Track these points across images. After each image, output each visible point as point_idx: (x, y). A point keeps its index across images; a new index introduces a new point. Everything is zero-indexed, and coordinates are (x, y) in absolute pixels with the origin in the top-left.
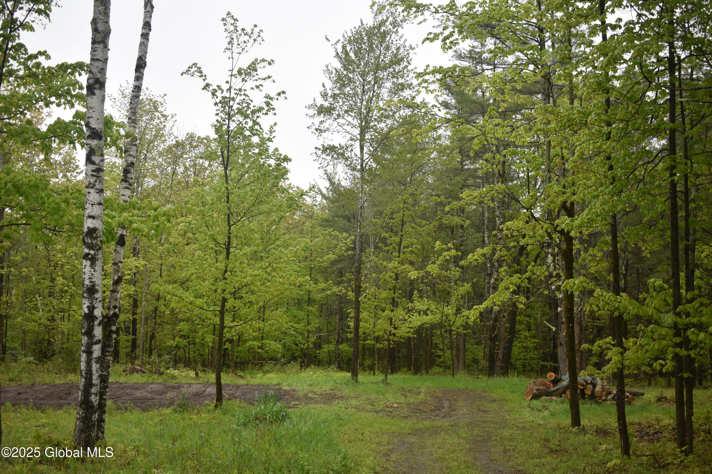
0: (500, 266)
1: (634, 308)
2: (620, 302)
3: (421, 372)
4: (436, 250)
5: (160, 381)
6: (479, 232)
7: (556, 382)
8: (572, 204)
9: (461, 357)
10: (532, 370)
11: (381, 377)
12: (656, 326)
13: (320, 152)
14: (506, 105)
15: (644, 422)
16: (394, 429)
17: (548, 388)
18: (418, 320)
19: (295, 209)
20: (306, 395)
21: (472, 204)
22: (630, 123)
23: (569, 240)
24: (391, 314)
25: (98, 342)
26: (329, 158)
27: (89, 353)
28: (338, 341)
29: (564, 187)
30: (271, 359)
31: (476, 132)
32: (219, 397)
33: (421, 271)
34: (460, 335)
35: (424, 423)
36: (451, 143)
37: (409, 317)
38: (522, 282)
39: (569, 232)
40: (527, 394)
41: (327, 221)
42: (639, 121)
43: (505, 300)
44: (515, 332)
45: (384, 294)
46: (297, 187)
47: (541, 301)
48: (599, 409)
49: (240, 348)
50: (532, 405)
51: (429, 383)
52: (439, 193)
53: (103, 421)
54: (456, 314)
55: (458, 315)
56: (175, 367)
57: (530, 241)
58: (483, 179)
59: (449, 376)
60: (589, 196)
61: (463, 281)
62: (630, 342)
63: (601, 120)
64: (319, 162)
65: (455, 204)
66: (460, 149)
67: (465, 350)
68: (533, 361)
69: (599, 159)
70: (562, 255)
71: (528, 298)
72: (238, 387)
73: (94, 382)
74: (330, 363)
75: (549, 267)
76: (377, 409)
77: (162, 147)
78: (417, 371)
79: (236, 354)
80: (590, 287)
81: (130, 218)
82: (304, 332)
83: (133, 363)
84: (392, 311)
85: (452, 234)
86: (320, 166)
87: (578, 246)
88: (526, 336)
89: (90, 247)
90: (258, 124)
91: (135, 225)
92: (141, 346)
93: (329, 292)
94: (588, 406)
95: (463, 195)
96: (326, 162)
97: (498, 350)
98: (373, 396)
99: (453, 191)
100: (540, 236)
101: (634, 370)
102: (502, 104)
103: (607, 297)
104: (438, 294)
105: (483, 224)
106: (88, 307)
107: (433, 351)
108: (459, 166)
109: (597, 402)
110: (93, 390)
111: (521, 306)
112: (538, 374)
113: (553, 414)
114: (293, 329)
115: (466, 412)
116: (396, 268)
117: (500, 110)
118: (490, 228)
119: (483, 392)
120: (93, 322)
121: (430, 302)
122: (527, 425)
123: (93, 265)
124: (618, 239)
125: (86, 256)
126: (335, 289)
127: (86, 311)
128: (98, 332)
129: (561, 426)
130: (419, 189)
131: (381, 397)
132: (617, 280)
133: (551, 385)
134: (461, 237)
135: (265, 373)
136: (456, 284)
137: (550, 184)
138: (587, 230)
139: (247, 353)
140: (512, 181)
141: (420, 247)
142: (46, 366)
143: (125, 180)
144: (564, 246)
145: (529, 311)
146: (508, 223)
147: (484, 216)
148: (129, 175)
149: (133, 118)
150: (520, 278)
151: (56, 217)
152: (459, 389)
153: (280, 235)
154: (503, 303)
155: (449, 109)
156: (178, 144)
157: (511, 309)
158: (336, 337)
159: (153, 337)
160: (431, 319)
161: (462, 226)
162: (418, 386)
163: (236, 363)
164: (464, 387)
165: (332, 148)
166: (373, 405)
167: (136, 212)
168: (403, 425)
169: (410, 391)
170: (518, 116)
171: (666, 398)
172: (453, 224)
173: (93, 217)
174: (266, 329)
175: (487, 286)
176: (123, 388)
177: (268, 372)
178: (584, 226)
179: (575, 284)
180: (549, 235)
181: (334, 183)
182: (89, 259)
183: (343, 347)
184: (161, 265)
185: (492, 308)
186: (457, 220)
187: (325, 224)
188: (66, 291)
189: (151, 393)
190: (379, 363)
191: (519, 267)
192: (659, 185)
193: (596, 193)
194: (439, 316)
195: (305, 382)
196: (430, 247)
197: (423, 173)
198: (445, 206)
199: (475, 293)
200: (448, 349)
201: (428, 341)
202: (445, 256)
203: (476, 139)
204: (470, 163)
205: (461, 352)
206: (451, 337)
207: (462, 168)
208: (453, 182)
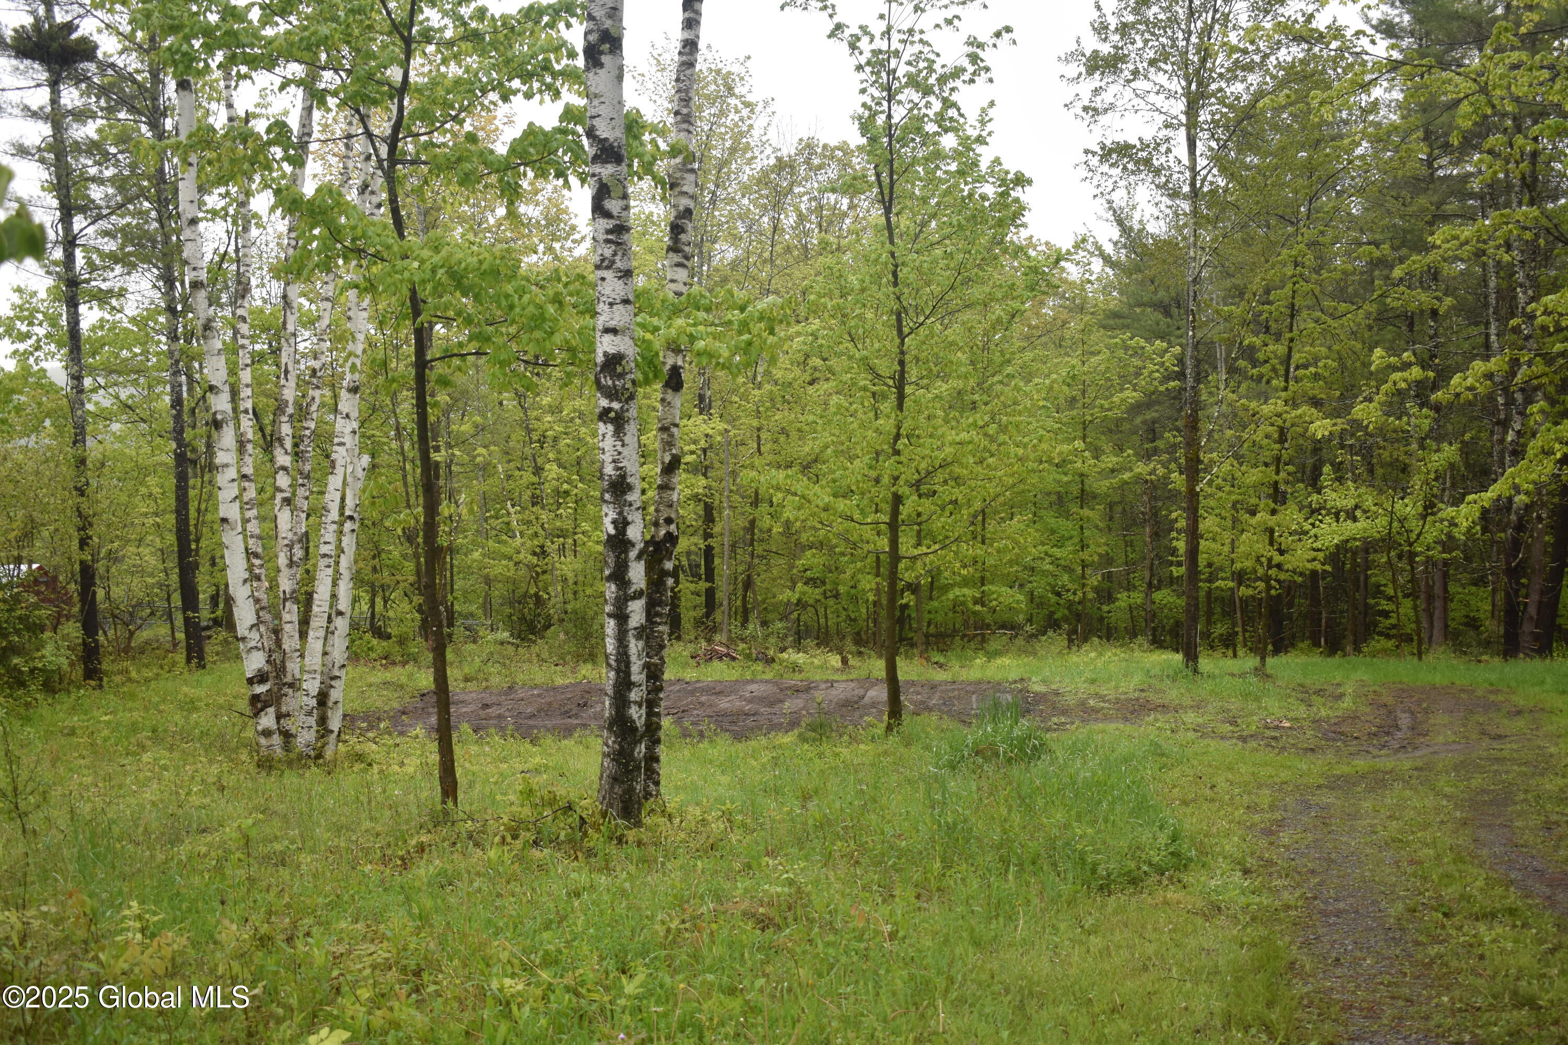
0: (1530, 401)
3: (1343, 650)
4: (1373, 368)
5: (769, 676)
6: (1477, 324)
9: (1437, 613)
11: (1252, 662)
13: (1095, 161)
14: (1536, 18)
16: (1284, 775)
18: (1334, 532)
19: (1044, 293)
20: (1083, 704)
21: (1456, 258)
24: (1272, 521)
25: (638, 595)
26: (1116, 172)
27: (621, 617)
28: (1150, 585)
30: (1003, 626)
31: (1465, 86)
32: (895, 709)
33: (1339, 421)
34: (1435, 564)
35: (1355, 762)
36: (1403, 117)
37: (1313, 525)
41: (1116, 315)
43: (1543, 478)
45: (1254, 475)
46: (1047, 243)
49: (935, 604)
51: (1362, 675)
52: (1377, 236)
53: (657, 760)
54: (1424, 517)
55: (1429, 518)
56: (798, 645)
58: (1482, 198)
59: (1409, 658)
61: (1439, 439)
64: (1095, 182)
65: (1417, 261)
66: (1426, 132)
67: (1447, 598)
72: (933, 687)
73: (635, 678)
74: (1133, 634)
76: (1245, 733)
77: (747, 173)
78: (1333, 648)
79: (927, 617)
81: (689, 330)
82: (1074, 566)
83: (709, 641)
84: (1274, 512)
85: (1411, 330)
86: (1098, 191)
89: (611, 394)
90: (954, 105)
91: (700, 344)
92: (725, 603)
93: (1126, 476)
95: (1437, 238)
96: (1111, 181)
97: (1526, 597)
98: (1235, 705)
99: (1411, 231)
102: (1527, 16)
104: (1379, 471)
105: (1486, 305)
106: (614, 522)
107: (1372, 601)
108: (1425, 173)
110: (634, 695)
114: (1048, 560)
115: (1452, 738)
116: (1279, 415)
117: (1523, 30)
118: (1503, 312)
119: (1492, 692)
120: (626, 552)
121: (1363, 490)
123: (619, 431)
125: (604, 416)
126: (1141, 468)
127: (612, 531)
128: (637, 573)
130: (1330, 233)
131: (1253, 706)
134: (1431, 338)
135: (991, 655)
136: (1422, 447)
139: (951, 614)
140: (1555, 198)
141: (1335, 364)
142: (535, 649)
143: (674, 248)
146: (1548, 299)
147: (1486, 286)
148: (683, 237)
149: (685, 111)
151: (538, 334)
152: (1434, 687)
153: (1013, 353)
154: (1539, 487)
155: (1397, 37)
156: (782, 165)
157: (1557, 499)
158: (1147, 574)
159: (748, 584)
160: (1365, 530)
161: (1434, 313)
162: (1338, 680)
163: (927, 636)
164: (1446, 682)
165: (1123, 150)
166: (1233, 723)
167: (702, 315)
168: (1305, 767)
169: (1318, 692)
172: (1412, 307)
173: (614, 331)
174: (990, 561)
175: (1497, 448)
176: (692, 693)
177: (998, 654)
181: (1131, 229)
182: (612, 421)
183: (1164, 596)
184: (759, 429)
185: (1511, 499)
186: (1423, 298)
187: (1111, 322)
188: (567, 493)
189: (750, 701)
190: (1245, 631)
194: (1382, 521)
195: (1080, 674)
196: (1358, 364)
197: (1338, 192)
198: (1392, 267)
199: (1468, 465)
200: (1406, 596)
201: (1357, 580)
202: (1395, 383)
203: (1466, 102)
204: (1450, 163)
205: (1438, 603)
206: (1413, 568)
207: (1432, 174)
208: (1410, 209)
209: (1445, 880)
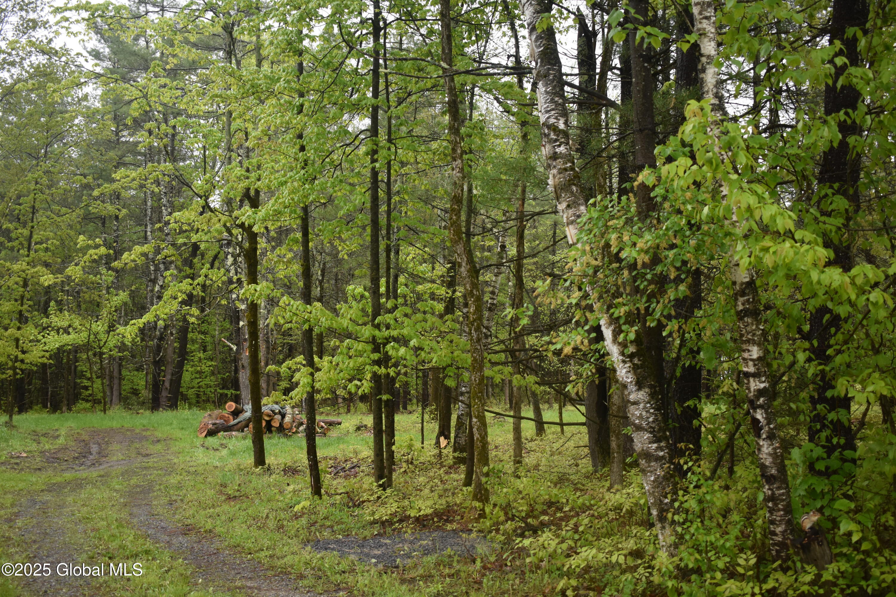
0: (167, 269)
1: (327, 320)
2: (310, 313)
3: (61, 409)
4: (78, 246)
6: (141, 225)
7: (236, 413)
8: (257, 192)
9: (115, 387)
10: (208, 401)
11: (3, 418)
12: (353, 341)
14: (175, 62)
15: (340, 457)
16: (21, 485)
17: (227, 421)
18: (56, 341)
21: (130, 188)
22: (326, 95)
23: (253, 237)
24: (18, 334)
29: (248, 170)
31: (136, 93)
33: (59, 276)
34: (114, 359)
35: (65, 475)
36: (103, 106)
37: (43, 336)
38: (194, 289)
39: (251, 227)
40: (201, 430)
42: (337, 93)
43: (172, 312)
44: (187, 353)
45: (8, 306)
47: (219, 314)
48: (289, 443)
50: (206, 444)
51: (71, 423)
52: (86, 171)
54: (108, 332)
55: (111, 333)
57: (204, 238)
58: (145, 156)
59: (99, 413)
60: (275, 182)
61: (117, 288)
62: (324, 363)
63: (292, 88)
65: (107, 188)
66: (115, 115)
67: (121, 378)
68: (209, 389)
69: (288, 137)
70: (244, 255)
71: (202, 310)
75: (228, 271)
78: (55, 408)
80: (275, 294)
84: (19, 329)
85: (104, 226)
87: (264, 245)
88: (200, 358)
94: (275, 440)
95: (117, 176)
97: (164, 377)
99: (104, 170)
100: (217, 231)
101: (327, 394)
102: (171, 59)
103: (295, 307)
104: (83, 306)
105: (146, 215)
107: (79, 381)
108: (114, 138)
109: (286, 435)
111: (192, 320)
112: (215, 405)
113: (233, 454)
115: (121, 457)
116: (23, 271)
117: (168, 67)
118: (155, 220)
119: (144, 430)
121: (73, 316)
122: (200, 469)
124: (310, 236)
129: (242, 467)
130: (58, 167)
131: (4, 445)
132: (308, 287)
133: (231, 417)
134: (115, 231)
136: (108, 293)
137: (230, 166)
138: (273, 225)
140: (184, 160)
141: (58, 243)
144: (247, 245)
145: (205, 327)
146: (176, 214)
147: (146, 205)
150: (191, 285)
152: (112, 429)
154: (171, 317)
155: (100, 59)
157: (181, 324)
160: (74, 339)
161: (117, 217)
162: (56, 427)
164: (119, 426)
168: (34, 480)
169: (44, 435)
170: (192, 76)
171: (366, 426)
172: (104, 213)
175: (150, 294)
178: (269, 220)
179: (256, 290)
180: (229, 231)
185: (156, 323)
186: (110, 208)
191: (192, 271)
192: (359, 172)
193: (284, 179)
194: (85, 335)
196: (72, 244)
197: (65, 144)
198: (93, 190)
199: (134, 304)
200: (98, 377)
201: (70, 368)
202: (91, 256)
203: (135, 102)
204: (129, 134)
205: (116, 381)
206: (101, 362)
207: (118, 140)
208: (104, 158)
209: (112, 538)
